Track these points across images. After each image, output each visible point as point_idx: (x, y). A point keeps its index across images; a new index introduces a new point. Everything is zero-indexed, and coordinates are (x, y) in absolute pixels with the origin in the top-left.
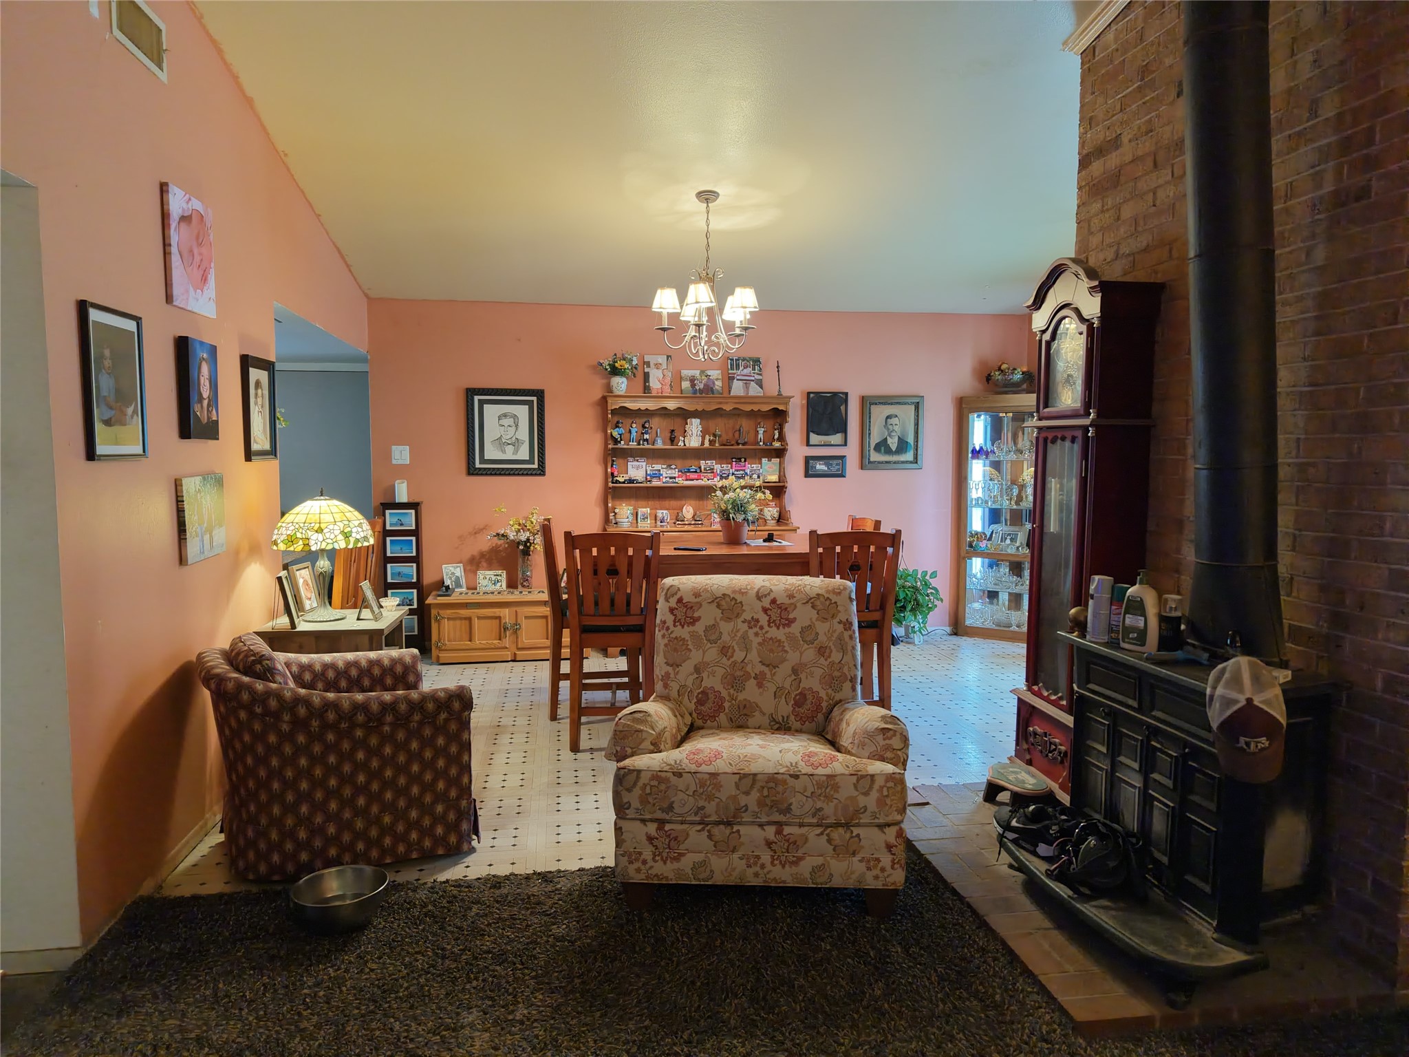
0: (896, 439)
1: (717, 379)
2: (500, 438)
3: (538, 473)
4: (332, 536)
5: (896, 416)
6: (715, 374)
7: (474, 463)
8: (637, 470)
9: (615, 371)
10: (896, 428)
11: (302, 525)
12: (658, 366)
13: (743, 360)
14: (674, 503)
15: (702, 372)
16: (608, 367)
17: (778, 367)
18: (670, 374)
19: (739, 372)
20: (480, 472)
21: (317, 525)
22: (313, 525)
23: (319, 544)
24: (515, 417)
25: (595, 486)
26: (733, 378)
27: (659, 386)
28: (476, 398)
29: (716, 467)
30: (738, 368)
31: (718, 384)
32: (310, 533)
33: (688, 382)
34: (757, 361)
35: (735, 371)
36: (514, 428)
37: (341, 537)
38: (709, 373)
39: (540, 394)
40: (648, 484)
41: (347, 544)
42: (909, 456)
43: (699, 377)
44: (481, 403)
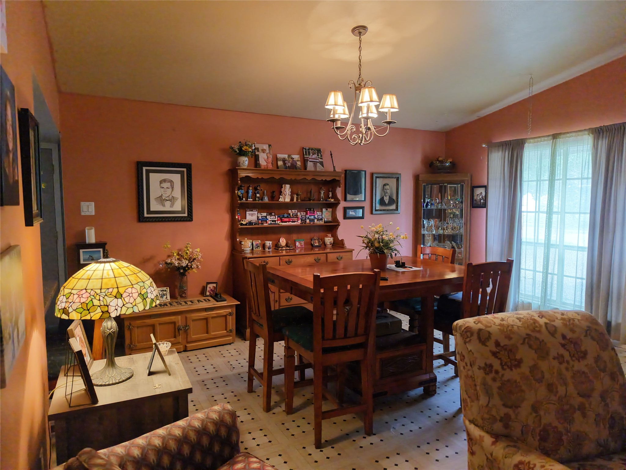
0: (388, 197)
1: (298, 161)
2: (161, 196)
3: (188, 219)
4: (132, 300)
5: (388, 185)
6: (296, 157)
7: (143, 214)
8: (252, 216)
9: (242, 153)
10: (388, 191)
11: (98, 291)
12: (264, 151)
13: (312, 150)
14: (274, 237)
15: (289, 156)
16: (237, 150)
17: (331, 155)
18: (271, 157)
19: (310, 157)
20: (147, 220)
21: (115, 290)
22: (110, 290)
23: (119, 309)
24: (171, 182)
25: (225, 227)
26: (308, 160)
27: (265, 164)
28: (144, 169)
29: (299, 214)
30: (309, 155)
31: (299, 163)
32: (109, 300)
33: (282, 162)
34: (319, 151)
35: (308, 156)
36: (170, 190)
37: (139, 300)
38: (293, 156)
39: (188, 167)
40: (260, 226)
41: (145, 306)
42: (393, 207)
43: (287, 159)
44: (148, 172)
